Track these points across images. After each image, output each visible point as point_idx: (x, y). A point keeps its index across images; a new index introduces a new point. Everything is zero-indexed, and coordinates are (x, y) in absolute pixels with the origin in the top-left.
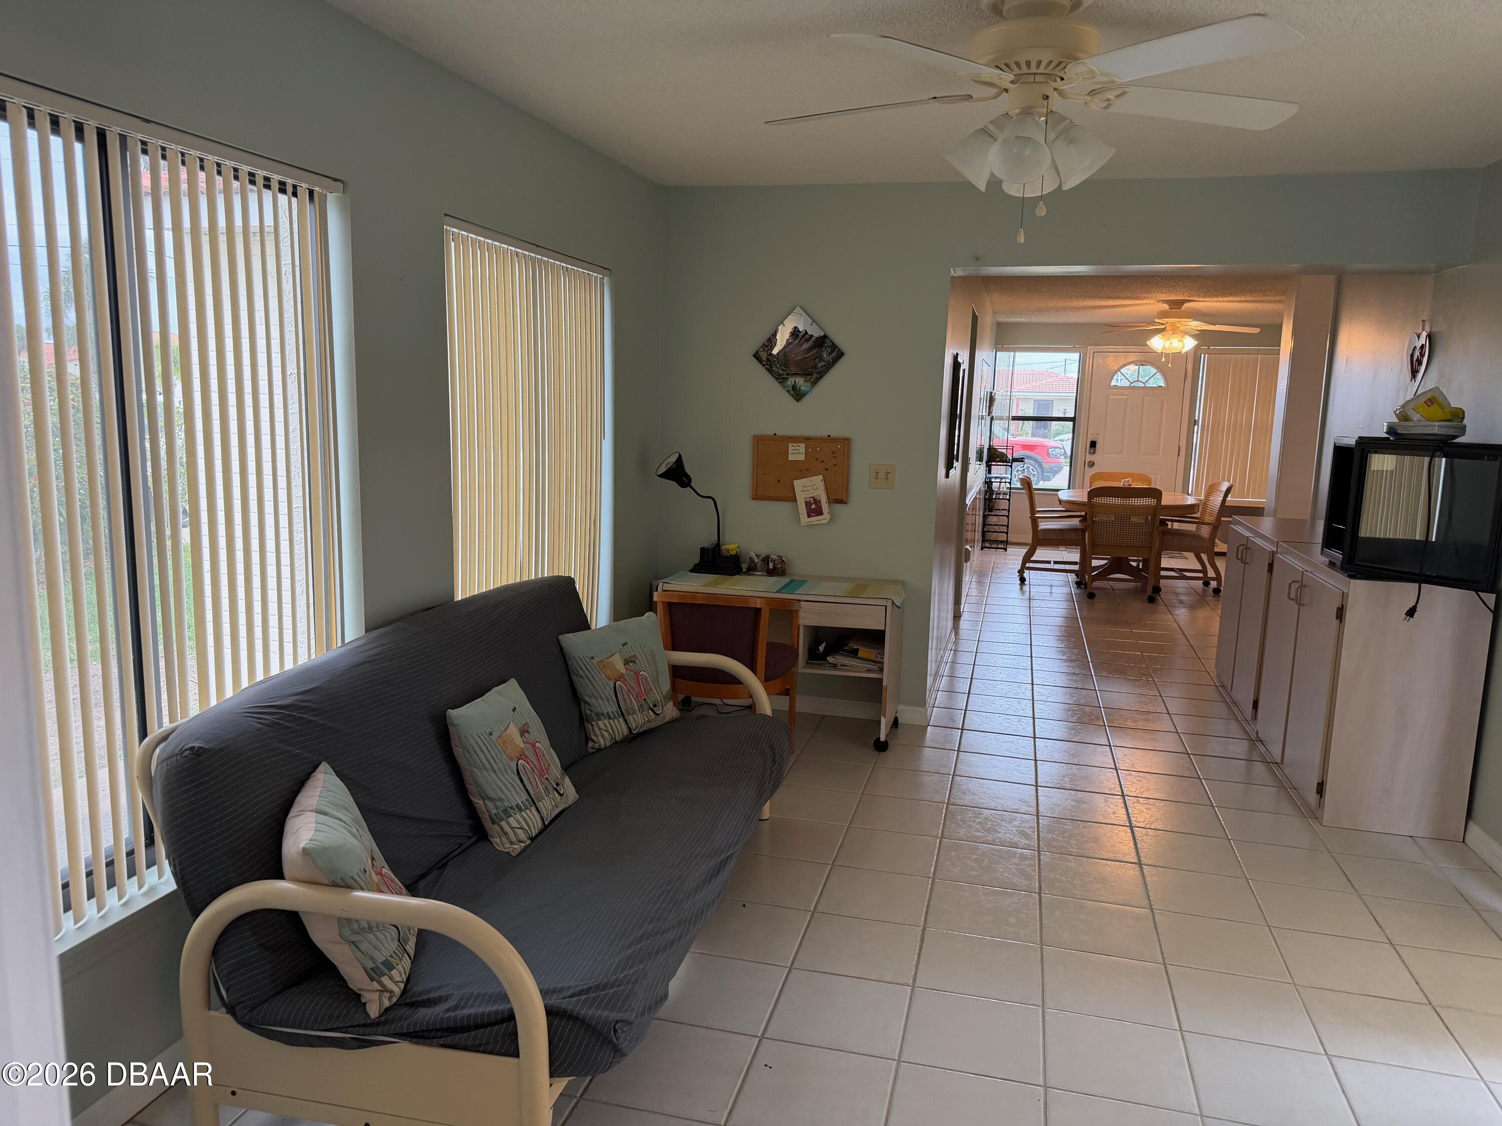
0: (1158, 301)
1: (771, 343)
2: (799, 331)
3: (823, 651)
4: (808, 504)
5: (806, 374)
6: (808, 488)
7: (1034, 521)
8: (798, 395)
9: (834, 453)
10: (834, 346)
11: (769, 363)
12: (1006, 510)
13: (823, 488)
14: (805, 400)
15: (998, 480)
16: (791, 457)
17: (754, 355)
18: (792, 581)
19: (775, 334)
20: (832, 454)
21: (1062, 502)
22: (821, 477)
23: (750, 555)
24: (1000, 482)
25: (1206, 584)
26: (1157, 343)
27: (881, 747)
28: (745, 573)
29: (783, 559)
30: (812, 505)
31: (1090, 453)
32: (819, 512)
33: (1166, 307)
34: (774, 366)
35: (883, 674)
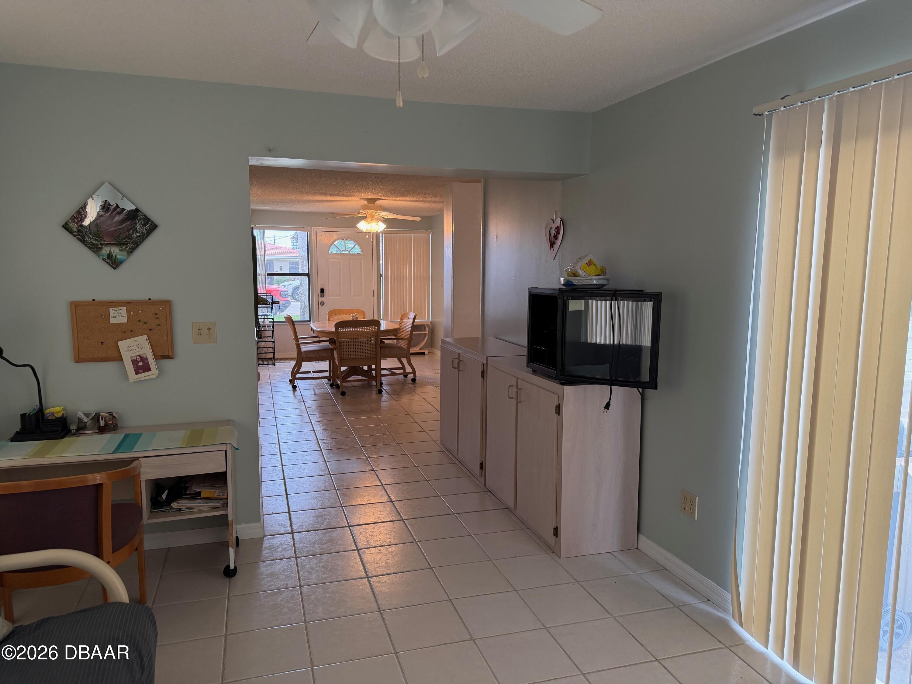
0: (360, 199)
1: (81, 215)
2: (109, 204)
3: (166, 498)
4: (135, 362)
5: (120, 243)
6: (133, 348)
7: (298, 346)
8: (114, 263)
9: (156, 314)
10: (147, 220)
11: (80, 234)
12: (271, 337)
13: (149, 346)
14: (123, 268)
15: (263, 317)
16: (113, 321)
17: (63, 226)
18: (126, 436)
19: (84, 207)
20: (155, 316)
21: (315, 332)
22: (146, 337)
23: (78, 416)
24: (264, 319)
25: (406, 376)
26: (363, 226)
27: (229, 573)
28: (74, 434)
29: (114, 414)
30: (138, 362)
31: (321, 296)
32: (147, 368)
33: (365, 203)
34: (86, 236)
35: (228, 510)
